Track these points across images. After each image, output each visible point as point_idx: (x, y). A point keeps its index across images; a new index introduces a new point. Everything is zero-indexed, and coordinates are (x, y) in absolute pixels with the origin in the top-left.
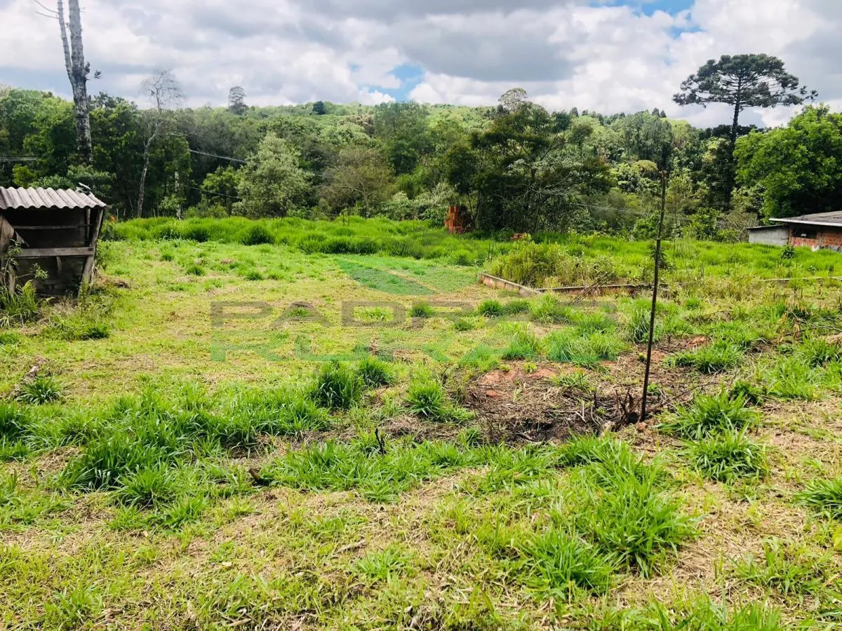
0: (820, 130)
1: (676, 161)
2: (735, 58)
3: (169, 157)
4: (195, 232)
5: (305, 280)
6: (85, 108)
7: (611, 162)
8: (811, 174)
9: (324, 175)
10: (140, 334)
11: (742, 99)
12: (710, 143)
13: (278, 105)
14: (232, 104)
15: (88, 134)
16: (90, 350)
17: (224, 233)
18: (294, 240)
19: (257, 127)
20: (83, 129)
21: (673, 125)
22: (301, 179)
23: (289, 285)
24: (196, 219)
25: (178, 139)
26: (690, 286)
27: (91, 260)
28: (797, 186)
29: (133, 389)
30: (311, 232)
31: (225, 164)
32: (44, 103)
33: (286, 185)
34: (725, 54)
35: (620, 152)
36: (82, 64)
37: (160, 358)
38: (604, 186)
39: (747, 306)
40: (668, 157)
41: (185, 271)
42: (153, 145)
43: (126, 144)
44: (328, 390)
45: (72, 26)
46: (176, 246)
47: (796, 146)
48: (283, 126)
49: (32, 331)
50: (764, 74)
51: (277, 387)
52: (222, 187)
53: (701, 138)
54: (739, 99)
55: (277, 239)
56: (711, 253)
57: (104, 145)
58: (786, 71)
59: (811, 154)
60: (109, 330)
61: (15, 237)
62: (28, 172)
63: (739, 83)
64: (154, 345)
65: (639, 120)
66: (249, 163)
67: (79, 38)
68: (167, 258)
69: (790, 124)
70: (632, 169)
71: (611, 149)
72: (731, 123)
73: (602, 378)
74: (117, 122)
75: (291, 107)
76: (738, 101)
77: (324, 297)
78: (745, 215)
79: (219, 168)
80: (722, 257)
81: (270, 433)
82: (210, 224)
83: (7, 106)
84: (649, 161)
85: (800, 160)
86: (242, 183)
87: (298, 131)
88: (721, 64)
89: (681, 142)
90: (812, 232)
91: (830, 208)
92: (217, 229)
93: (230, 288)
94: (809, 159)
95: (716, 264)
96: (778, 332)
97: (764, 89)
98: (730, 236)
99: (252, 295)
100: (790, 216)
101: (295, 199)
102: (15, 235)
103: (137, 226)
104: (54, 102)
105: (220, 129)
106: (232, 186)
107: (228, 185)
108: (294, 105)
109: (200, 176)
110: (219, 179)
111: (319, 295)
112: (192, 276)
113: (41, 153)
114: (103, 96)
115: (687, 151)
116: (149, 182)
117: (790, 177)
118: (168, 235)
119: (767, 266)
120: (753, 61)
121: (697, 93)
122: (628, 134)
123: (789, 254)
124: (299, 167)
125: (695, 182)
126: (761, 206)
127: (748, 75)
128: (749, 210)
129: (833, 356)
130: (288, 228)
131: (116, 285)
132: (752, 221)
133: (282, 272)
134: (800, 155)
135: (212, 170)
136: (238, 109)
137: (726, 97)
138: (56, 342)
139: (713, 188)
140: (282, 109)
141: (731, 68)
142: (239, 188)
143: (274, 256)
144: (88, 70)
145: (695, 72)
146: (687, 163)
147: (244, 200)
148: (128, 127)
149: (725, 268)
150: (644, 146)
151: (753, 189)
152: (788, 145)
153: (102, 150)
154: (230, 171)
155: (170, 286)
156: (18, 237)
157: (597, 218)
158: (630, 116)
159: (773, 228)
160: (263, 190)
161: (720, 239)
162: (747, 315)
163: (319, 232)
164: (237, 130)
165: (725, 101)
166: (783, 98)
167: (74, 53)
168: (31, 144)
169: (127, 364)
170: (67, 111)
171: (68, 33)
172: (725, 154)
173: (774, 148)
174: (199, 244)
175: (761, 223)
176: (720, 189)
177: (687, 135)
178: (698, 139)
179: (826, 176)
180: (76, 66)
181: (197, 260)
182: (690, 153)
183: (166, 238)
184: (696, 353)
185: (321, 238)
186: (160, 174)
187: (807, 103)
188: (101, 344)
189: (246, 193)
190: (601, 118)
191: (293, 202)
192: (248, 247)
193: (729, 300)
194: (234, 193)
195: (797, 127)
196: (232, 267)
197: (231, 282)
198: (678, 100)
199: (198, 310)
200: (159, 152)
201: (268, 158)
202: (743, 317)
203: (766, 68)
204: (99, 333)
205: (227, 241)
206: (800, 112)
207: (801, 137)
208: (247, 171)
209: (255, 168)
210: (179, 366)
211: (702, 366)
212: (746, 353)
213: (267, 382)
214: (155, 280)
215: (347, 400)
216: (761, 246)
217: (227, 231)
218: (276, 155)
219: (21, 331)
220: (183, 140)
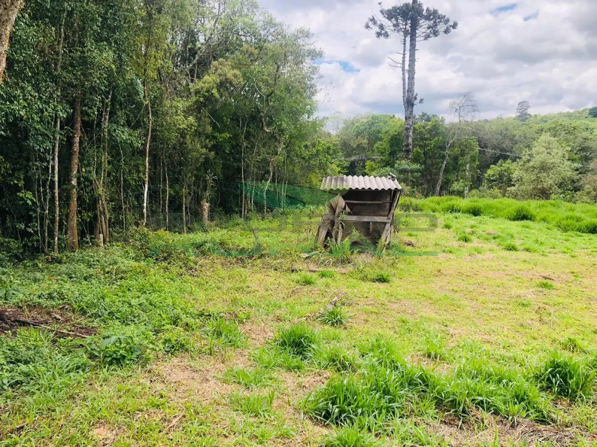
3: (463, 154)
4: (472, 208)
5: (557, 256)
6: (411, 123)
9: (591, 165)
10: (412, 284)
13: (557, 113)
14: (518, 114)
15: (410, 140)
16: (374, 290)
17: (494, 210)
18: (553, 219)
19: (536, 130)
20: (408, 137)
22: (568, 169)
23: (541, 258)
24: (476, 198)
25: (470, 141)
27: (388, 226)
29: (393, 328)
30: (570, 214)
31: (505, 158)
32: (390, 122)
33: (554, 174)
36: (413, 94)
37: (420, 306)
41: (457, 238)
42: (453, 146)
43: (434, 145)
44: (554, 376)
45: (409, 71)
46: (456, 218)
48: (558, 128)
49: (344, 271)
51: (508, 354)
52: (501, 176)
55: (538, 218)
57: (420, 146)
60: (390, 278)
61: (345, 208)
62: (374, 165)
64: (418, 295)
66: (524, 158)
67: (413, 78)
68: (448, 227)
74: (430, 131)
75: (569, 112)
77: (573, 273)
79: (500, 162)
81: (483, 408)
82: (485, 203)
83: (369, 125)
86: (517, 172)
87: (571, 131)
92: (490, 207)
93: (488, 255)
99: (505, 263)
101: (560, 185)
102: (345, 206)
103: (432, 202)
104: (396, 121)
105: (505, 133)
106: (509, 175)
107: (506, 174)
108: (572, 111)
109: (485, 167)
110: (499, 169)
111: (568, 270)
112: (461, 242)
113: (382, 153)
114: (424, 115)
116: (446, 171)
118: (452, 210)
124: (569, 160)
130: (550, 208)
131: (406, 243)
133: (536, 246)
135: (495, 163)
136: (523, 117)
138: (355, 280)
140: (561, 115)
142: (514, 176)
143: (533, 231)
144: (415, 99)
147: (517, 185)
148: (437, 134)
153: (419, 150)
154: (509, 164)
155: (444, 248)
156: (347, 208)
160: (533, 177)
163: (577, 214)
164: (518, 133)
167: (409, 88)
168: (377, 148)
169: (395, 306)
170: (401, 126)
171: (407, 76)
174: (474, 217)
180: (409, 96)
181: (468, 230)
183: (451, 212)
185: (578, 220)
186: (455, 166)
188: (382, 286)
189: (520, 180)
191: (559, 187)
192: (513, 223)
194: (510, 180)
196: (494, 238)
197: (490, 250)
199: (459, 271)
200: (457, 150)
201: (541, 153)
204: (383, 278)
205: (496, 217)
208: (522, 163)
209: (529, 161)
210: (433, 315)
213: (501, 346)
214: (434, 242)
215: (574, 392)
217: (497, 209)
218: (548, 151)
219: (336, 270)
220: (474, 142)
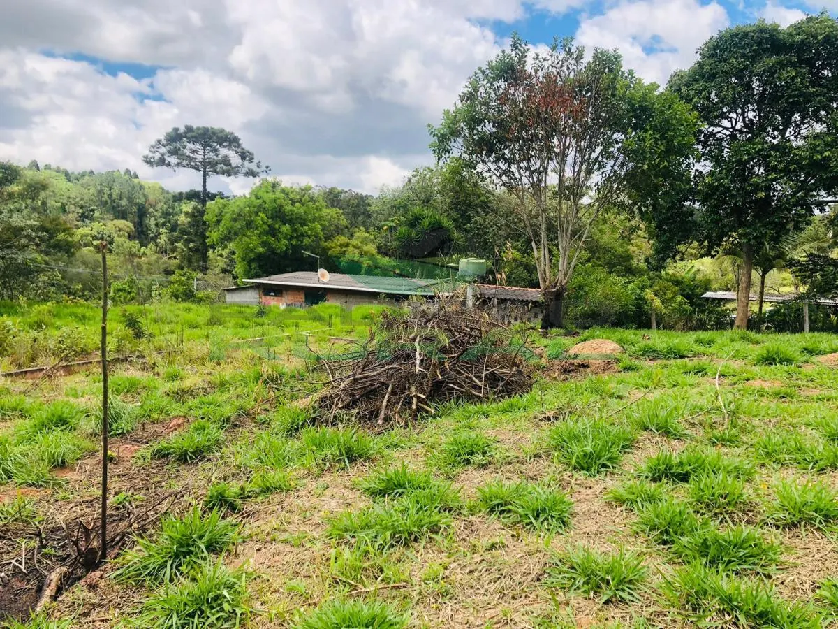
0: (275, 201)
1: (153, 222)
2: (198, 129)
7: (83, 221)
8: (271, 240)
11: (208, 167)
12: (184, 206)
21: (146, 187)
26: (170, 356)
28: (261, 249)
34: (189, 124)
35: (93, 211)
38: (68, 249)
39: (227, 372)
40: (145, 218)
47: (257, 214)
50: (225, 147)
53: (174, 201)
54: (205, 167)
56: (190, 316)
58: (243, 146)
59: (270, 222)
63: (204, 153)
65: (110, 179)
69: (251, 194)
70: (106, 228)
71: (82, 207)
72: (200, 188)
73: (56, 496)
76: (205, 169)
78: (222, 275)
80: (202, 320)
84: (125, 222)
85: (261, 226)
88: (185, 133)
89: (156, 203)
90: (278, 291)
91: (290, 270)
94: (269, 226)
95: (196, 327)
96: (255, 400)
97: (226, 161)
98: (208, 297)
100: (258, 276)
115: (163, 213)
117: (254, 241)
119: (243, 327)
120: (214, 133)
121: (166, 157)
122: (100, 192)
123: (262, 313)
125: (172, 244)
126: (234, 268)
127: (211, 146)
128: (224, 271)
129: (306, 421)
132: (228, 282)
134: (261, 222)
137: (193, 163)
139: (190, 249)
141: (195, 137)
145: (162, 138)
146: (164, 225)
149: (205, 331)
150: (118, 206)
151: (227, 250)
152: (250, 212)
157: (71, 280)
158: (100, 174)
159: (246, 288)
161: (199, 301)
162: (227, 382)
165: (193, 167)
166: (244, 171)
172: (197, 216)
173: (240, 215)
175: (236, 284)
176: (196, 250)
177: (161, 198)
178: (171, 202)
179: (284, 241)
182: (166, 214)
184: (174, 441)
187: (263, 176)
190: (67, 174)
193: (210, 366)
195: (257, 197)
198: (148, 161)
202: (223, 385)
203: (225, 141)
206: (258, 184)
207: (260, 206)
211: (181, 455)
212: (226, 430)
216: (237, 305)
